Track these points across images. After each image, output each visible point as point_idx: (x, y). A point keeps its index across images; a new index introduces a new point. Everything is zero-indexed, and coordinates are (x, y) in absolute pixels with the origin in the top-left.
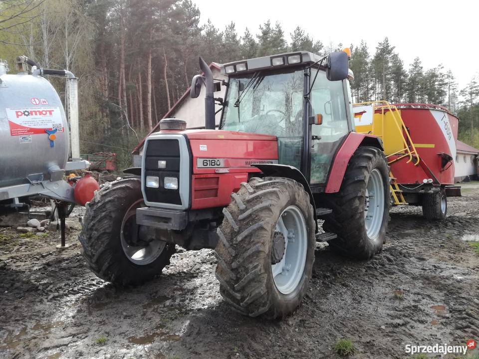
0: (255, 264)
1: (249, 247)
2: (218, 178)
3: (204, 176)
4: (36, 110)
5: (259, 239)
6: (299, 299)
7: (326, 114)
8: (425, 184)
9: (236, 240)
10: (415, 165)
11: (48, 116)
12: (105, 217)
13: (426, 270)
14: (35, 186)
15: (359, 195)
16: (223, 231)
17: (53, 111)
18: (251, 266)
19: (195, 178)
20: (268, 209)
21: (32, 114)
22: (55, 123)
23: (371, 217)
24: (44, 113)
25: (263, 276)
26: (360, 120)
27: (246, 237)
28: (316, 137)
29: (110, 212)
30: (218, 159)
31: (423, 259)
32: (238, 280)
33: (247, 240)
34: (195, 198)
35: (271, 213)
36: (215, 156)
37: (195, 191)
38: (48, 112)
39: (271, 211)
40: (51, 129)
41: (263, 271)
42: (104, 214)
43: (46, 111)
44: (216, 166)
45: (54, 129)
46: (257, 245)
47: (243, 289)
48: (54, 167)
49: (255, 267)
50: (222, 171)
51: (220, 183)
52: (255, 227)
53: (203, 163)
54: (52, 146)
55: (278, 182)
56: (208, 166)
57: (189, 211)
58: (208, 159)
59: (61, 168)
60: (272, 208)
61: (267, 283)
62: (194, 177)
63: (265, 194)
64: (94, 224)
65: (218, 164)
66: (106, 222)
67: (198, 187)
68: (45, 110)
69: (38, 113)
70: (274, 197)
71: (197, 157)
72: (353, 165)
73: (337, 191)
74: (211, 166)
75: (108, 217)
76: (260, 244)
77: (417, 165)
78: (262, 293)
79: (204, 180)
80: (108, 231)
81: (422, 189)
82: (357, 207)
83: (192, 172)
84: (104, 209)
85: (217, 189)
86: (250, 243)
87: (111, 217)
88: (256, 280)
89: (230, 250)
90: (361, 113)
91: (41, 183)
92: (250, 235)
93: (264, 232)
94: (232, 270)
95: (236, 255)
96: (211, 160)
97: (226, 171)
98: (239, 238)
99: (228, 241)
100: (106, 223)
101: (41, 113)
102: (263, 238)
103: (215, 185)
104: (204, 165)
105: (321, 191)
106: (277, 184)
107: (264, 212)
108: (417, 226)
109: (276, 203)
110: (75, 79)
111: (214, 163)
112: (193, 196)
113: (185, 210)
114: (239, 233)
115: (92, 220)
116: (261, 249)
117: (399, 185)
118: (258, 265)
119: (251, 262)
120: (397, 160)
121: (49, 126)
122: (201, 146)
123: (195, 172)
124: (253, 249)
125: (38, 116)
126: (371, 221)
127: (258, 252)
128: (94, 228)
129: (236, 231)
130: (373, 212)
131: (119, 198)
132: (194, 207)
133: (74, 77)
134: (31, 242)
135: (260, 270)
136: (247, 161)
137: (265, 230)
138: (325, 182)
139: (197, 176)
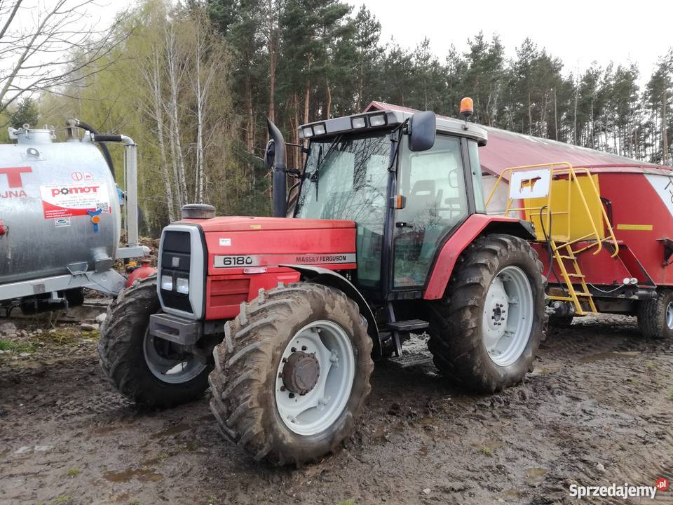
0: (247, 395)
1: (240, 373)
2: (249, 279)
3: (226, 278)
4: (77, 187)
5: (254, 363)
6: (331, 443)
7: (451, 186)
8: (626, 286)
9: (228, 364)
10: (612, 256)
11: (91, 194)
12: (122, 323)
13: (567, 415)
14: (78, 278)
15: (470, 304)
16: (219, 351)
17: (98, 187)
18: (242, 397)
19: (213, 281)
20: (270, 325)
21: (71, 192)
22: (100, 202)
23: (512, 333)
24: (86, 190)
25: (256, 411)
26: (532, 191)
27: (239, 360)
28: (405, 224)
29: (129, 317)
30: (249, 256)
31: (578, 399)
32: (229, 413)
33: (240, 364)
34: (211, 305)
35: (274, 331)
36: (242, 252)
37: (212, 296)
38: (92, 189)
39: (276, 329)
40: (94, 209)
41: (256, 404)
42: (121, 318)
43: (89, 188)
44: (245, 265)
45: (98, 209)
46: (249, 372)
47: (235, 426)
48: (101, 255)
49: (247, 399)
50: (252, 271)
51: (251, 285)
52: (249, 348)
53: (225, 261)
54: (96, 230)
55: (297, 291)
56: (232, 265)
57: (203, 321)
58: (232, 257)
59: (110, 256)
60: (276, 325)
61: (262, 420)
62: (209, 279)
63: (273, 307)
64: (110, 331)
65: (249, 261)
66: (123, 328)
67: (216, 291)
68: (89, 186)
69: (79, 190)
70: (284, 311)
71: (215, 255)
72: (468, 262)
73: (440, 297)
74: (236, 265)
75: (126, 323)
76: (251, 371)
77: (616, 257)
78: (255, 432)
79: (227, 282)
80: (124, 340)
81: (623, 293)
82: (467, 320)
83: (206, 274)
84: (124, 313)
85: (248, 293)
86: (242, 368)
87: (129, 322)
88: (248, 415)
89: (222, 375)
90: (534, 180)
91: (85, 274)
92: (243, 359)
93: (260, 355)
94: (223, 400)
95: (227, 382)
96: (236, 257)
97: (262, 270)
98: (231, 361)
99: (220, 364)
100: (124, 330)
101: (82, 190)
102: (259, 364)
103: (244, 289)
104: (225, 264)
105: (417, 297)
106: (297, 293)
107: (265, 330)
108: (623, 346)
109: (286, 318)
110: (134, 145)
111: (243, 260)
112: (208, 304)
113: (199, 321)
114: (232, 354)
115: (110, 325)
116: (253, 377)
117: (589, 286)
118: (249, 396)
119: (242, 393)
120: (588, 249)
121: (93, 206)
122: (220, 239)
123: (210, 273)
124: (244, 375)
125: (80, 193)
126: (512, 338)
127: (249, 381)
128: (111, 335)
129: (230, 352)
130: (516, 326)
131: (142, 300)
132: (208, 316)
133: (133, 143)
134: (93, 343)
135: (251, 403)
136: (298, 256)
137: (263, 352)
138: (423, 284)
139: (214, 278)
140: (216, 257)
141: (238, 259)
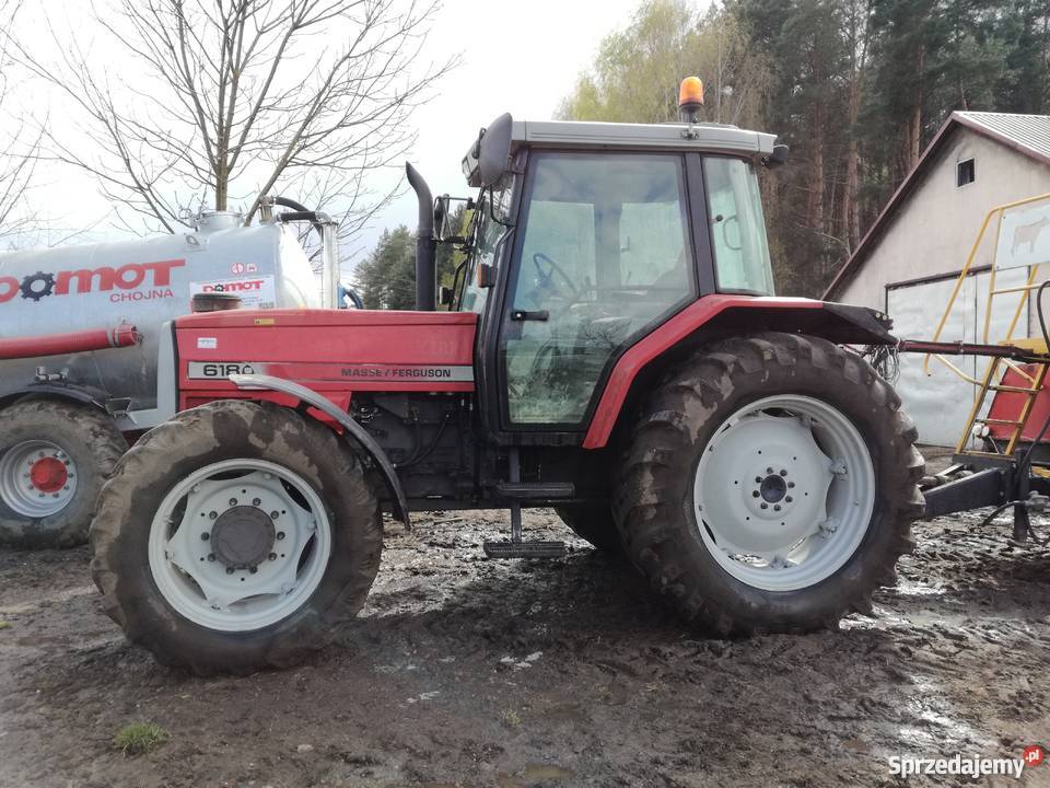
4: (235, 282)
15: (646, 459)
17: (262, 282)
19: (188, 397)
21: (227, 290)
22: (264, 302)
28: (523, 314)
38: (254, 286)
43: (251, 284)
62: (184, 395)
68: (249, 281)
69: (237, 287)
71: (189, 360)
73: (601, 445)
82: (644, 489)
83: (179, 389)
101: (242, 287)
122: (200, 339)
123: (186, 387)
125: (238, 292)
130: (842, 518)
136: (346, 367)
137: (117, 494)
138: (578, 421)
139: (190, 394)
140: (192, 365)
141: (228, 367)
